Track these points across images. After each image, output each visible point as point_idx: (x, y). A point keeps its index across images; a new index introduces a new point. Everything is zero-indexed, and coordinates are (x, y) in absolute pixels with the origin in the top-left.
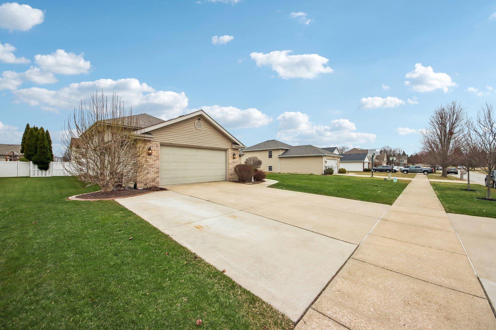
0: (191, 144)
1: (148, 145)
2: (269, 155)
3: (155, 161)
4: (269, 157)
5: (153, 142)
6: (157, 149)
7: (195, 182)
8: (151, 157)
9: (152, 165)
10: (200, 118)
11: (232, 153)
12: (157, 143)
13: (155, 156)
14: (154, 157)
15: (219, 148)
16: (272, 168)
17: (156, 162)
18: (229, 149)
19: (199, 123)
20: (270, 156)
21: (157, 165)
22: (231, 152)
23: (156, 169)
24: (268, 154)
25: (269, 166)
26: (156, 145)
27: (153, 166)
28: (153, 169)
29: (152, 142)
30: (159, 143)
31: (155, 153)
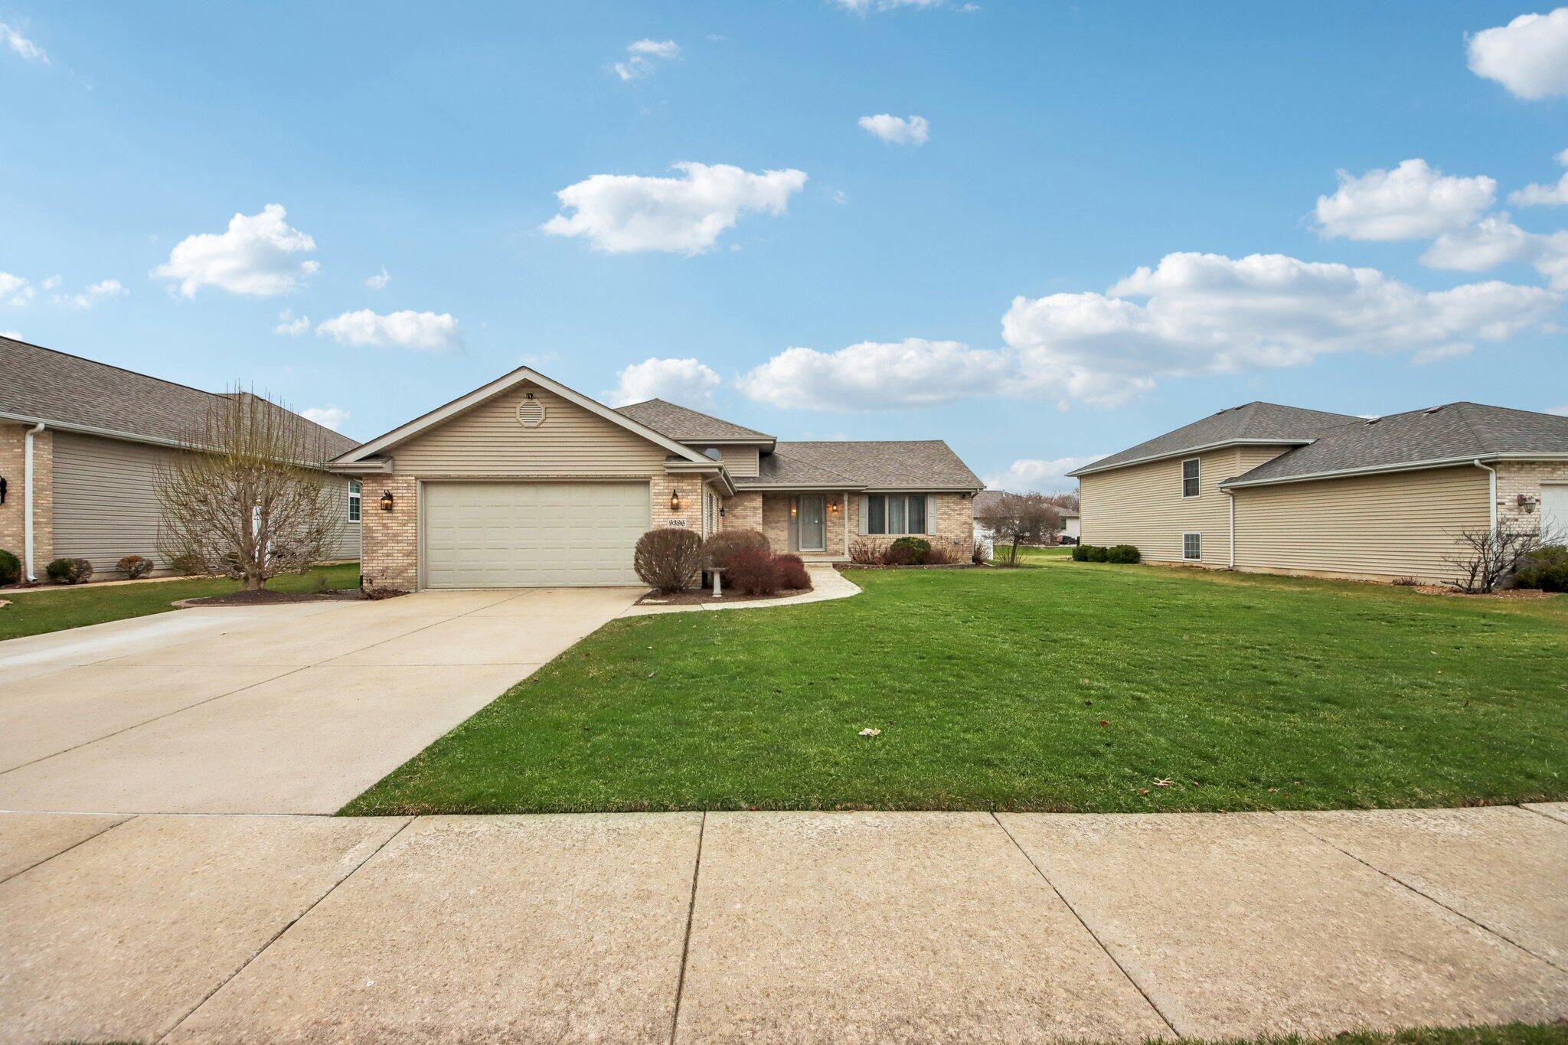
0: (503, 472)
1: (389, 486)
2: (1186, 483)
3: (404, 525)
4: (1187, 493)
5: (400, 478)
6: (408, 495)
7: (531, 583)
8: (394, 515)
9: (396, 535)
10: (530, 391)
11: (667, 491)
12: (409, 478)
13: (403, 512)
14: (401, 515)
15: (611, 478)
16: (1198, 545)
17: (408, 528)
18: (653, 478)
19: (531, 408)
20: (1191, 488)
21: (409, 535)
22: (662, 488)
23: (406, 545)
24: (1183, 479)
25: (1187, 536)
26: (406, 485)
27: (399, 538)
28: (399, 545)
29: (396, 478)
30: (414, 478)
31: (402, 505)
